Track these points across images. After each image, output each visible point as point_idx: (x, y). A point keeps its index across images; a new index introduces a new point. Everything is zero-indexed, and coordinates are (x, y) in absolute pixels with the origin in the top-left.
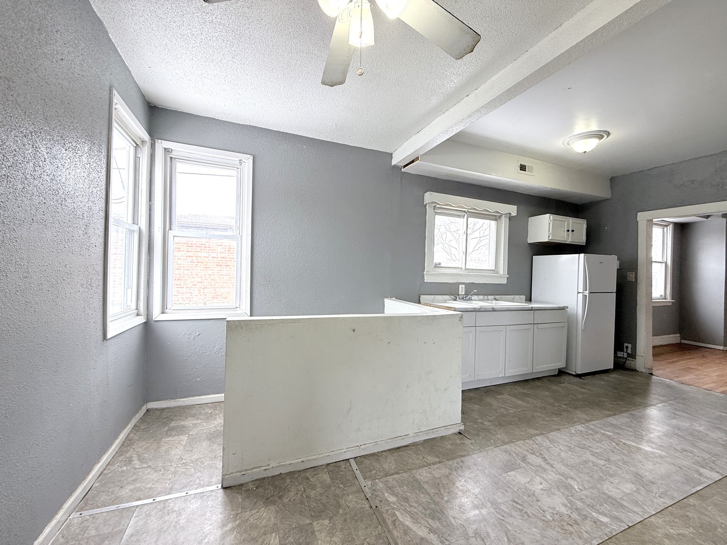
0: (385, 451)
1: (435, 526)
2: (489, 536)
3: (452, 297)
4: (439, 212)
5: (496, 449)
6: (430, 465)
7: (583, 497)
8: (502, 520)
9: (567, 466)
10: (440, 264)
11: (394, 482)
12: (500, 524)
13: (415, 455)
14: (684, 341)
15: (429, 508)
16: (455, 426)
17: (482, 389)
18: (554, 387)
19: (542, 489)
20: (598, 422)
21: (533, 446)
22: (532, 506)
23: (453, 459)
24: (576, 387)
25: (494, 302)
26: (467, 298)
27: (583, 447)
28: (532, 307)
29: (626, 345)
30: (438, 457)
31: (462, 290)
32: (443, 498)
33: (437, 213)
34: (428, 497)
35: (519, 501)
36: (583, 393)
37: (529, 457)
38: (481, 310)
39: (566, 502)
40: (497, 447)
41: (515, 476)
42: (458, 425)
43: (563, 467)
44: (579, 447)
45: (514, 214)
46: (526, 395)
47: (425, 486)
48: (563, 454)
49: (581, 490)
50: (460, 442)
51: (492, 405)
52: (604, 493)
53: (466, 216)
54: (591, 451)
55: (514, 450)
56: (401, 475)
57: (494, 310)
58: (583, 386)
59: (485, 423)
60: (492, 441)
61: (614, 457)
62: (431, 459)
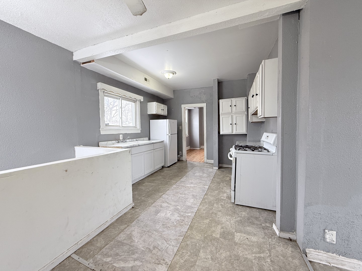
0: (95, 237)
1: (136, 257)
2: (159, 245)
3: (117, 141)
4: (106, 95)
5: (150, 208)
6: (124, 230)
7: (182, 210)
8: (162, 235)
9: (175, 202)
10: (108, 124)
11: (107, 250)
12: (161, 237)
13: (114, 230)
14: (191, 148)
15: (130, 251)
16: (130, 205)
17: (136, 184)
18: (162, 174)
19: (170, 215)
20: (179, 182)
21: (163, 200)
22: (169, 223)
23: (133, 221)
24: (169, 172)
25: (136, 141)
26: (125, 141)
27: (177, 193)
28: (153, 142)
29: (180, 152)
30: (126, 224)
31: (121, 137)
32: (135, 242)
33: (105, 96)
34: (128, 246)
35: (165, 224)
36: (171, 173)
37: (163, 205)
38: (134, 146)
39: (179, 215)
40: (150, 206)
41: (160, 215)
42: (131, 204)
43: (174, 203)
44: (176, 193)
45: (142, 100)
46: (154, 180)
47: (125, 242)
48: (173, 198)
49: (181, 208)
50: (134, 212)
51: (142, 189)
52: (187, 206)
53: (121, 99)
54: (180, 193)
55: (157, 204)
56: (110, 244)
57: (139, 146)
58: (171, 171)
59: (142, 198)
60: (147, 205)
61: (186, 192)
62: (122, 227)
